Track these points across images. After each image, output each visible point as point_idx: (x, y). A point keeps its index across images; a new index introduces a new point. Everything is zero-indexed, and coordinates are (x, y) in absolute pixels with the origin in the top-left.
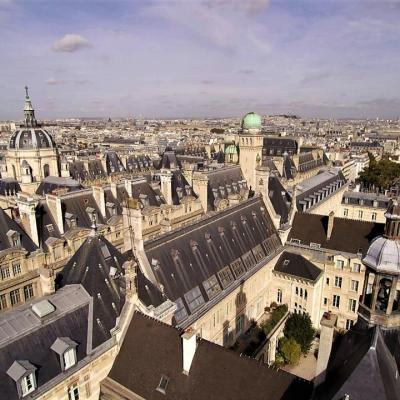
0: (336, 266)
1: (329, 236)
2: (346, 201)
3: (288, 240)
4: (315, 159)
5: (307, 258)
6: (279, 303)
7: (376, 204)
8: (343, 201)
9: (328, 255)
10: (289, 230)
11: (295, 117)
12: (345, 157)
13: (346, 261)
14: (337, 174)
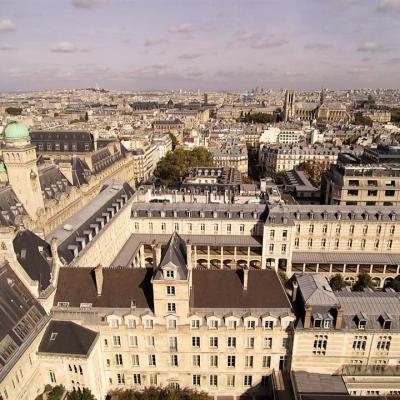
0: (111, 325)
1: (99, 292)
2: (135, 214)
3: (55, 304)
4: (112, 153)
5: (79, 323)
6: (53, 385)
7: (163, 214)
8: (132, 216)
9: (100, 315)
10: (54, 293)
11: (103, 91)
12: (146, 144)
13: (120, 319)
14: (121, 187)
